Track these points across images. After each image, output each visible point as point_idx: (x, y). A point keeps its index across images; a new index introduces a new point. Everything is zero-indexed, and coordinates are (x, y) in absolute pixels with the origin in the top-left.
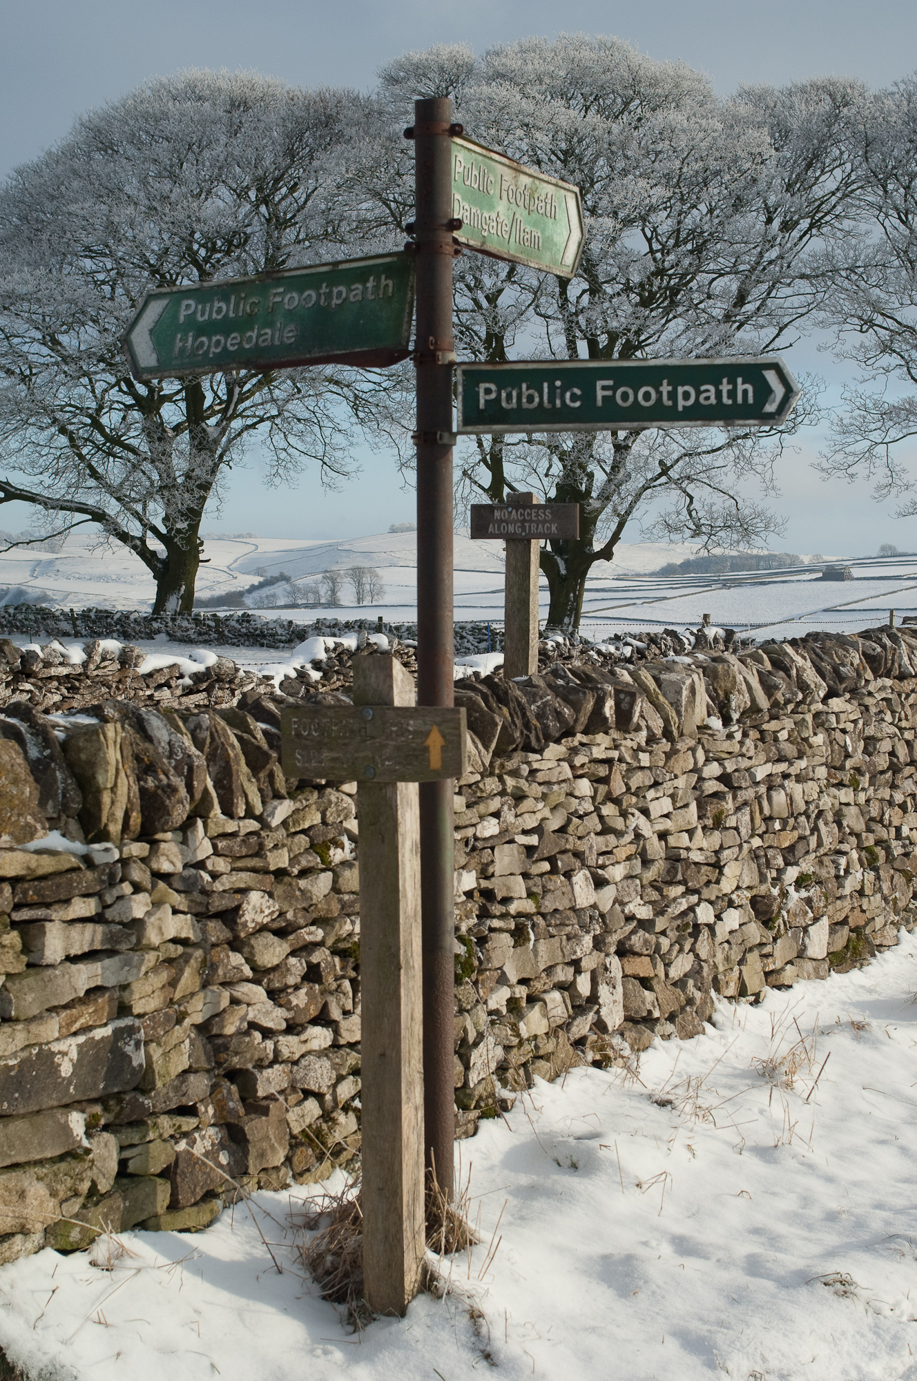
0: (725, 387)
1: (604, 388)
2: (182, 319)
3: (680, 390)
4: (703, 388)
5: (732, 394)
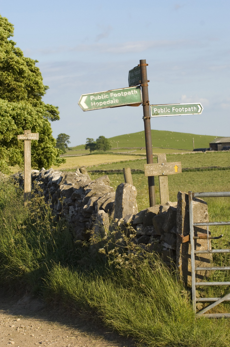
0: (192, 108)
1: (174, 109)
2: (91, 100)
3: (185, 109)
4: (189, 108)
5: (193, 109)
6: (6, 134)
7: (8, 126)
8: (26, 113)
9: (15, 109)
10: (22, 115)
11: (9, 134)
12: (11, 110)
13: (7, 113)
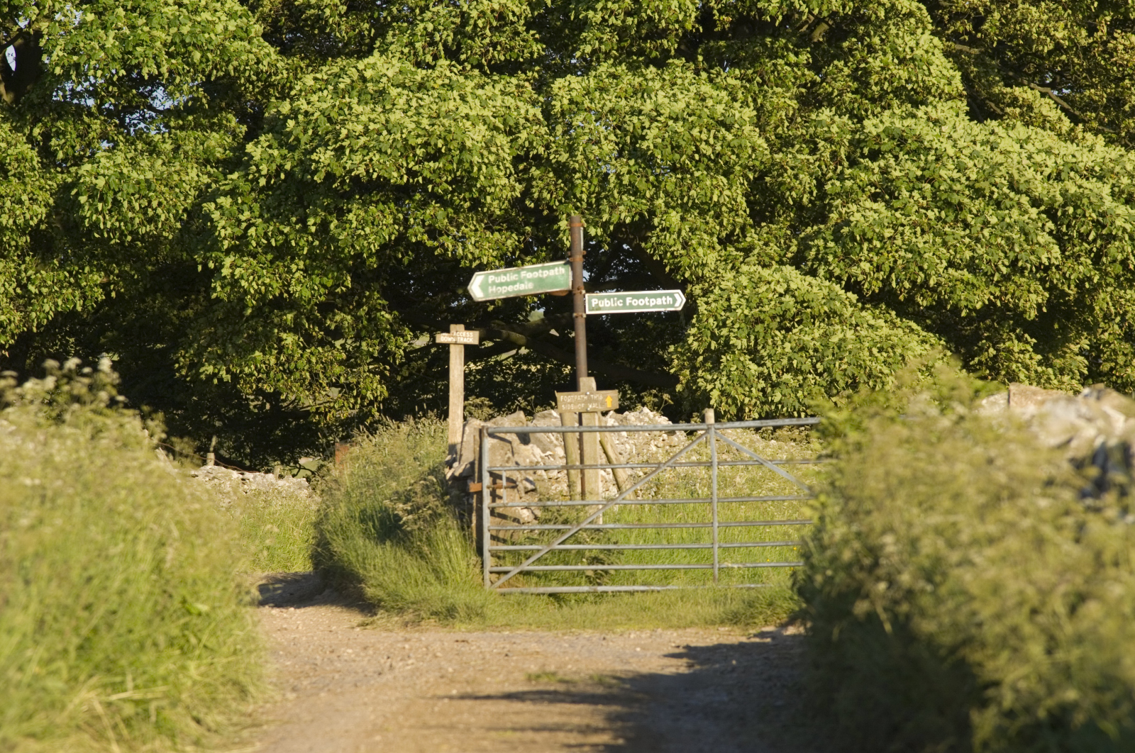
0: (664, 299)
1: (629, 300)
2: (490, 282)
5: (666, 301)
6: (1012, 287)
7: (1017, 249)
8: (1106, 189)
9: (1063, 176)
10: (1085, 201)
11: (1025, 287)
12: (1049, 177)
13: (1018, 192)
